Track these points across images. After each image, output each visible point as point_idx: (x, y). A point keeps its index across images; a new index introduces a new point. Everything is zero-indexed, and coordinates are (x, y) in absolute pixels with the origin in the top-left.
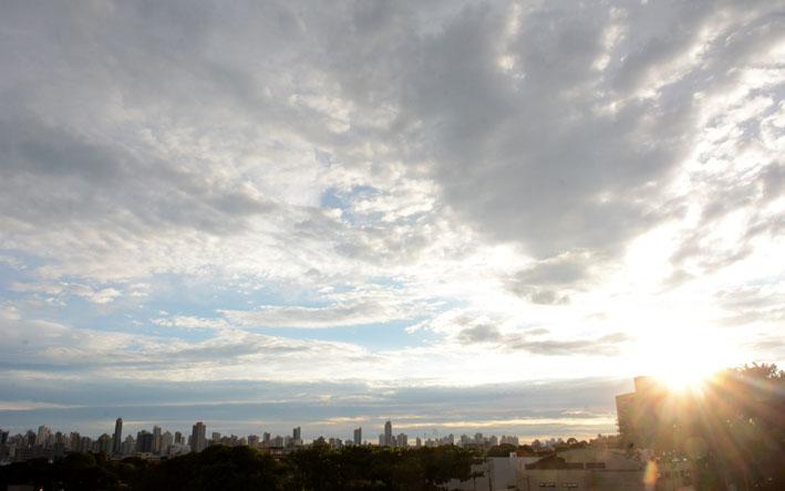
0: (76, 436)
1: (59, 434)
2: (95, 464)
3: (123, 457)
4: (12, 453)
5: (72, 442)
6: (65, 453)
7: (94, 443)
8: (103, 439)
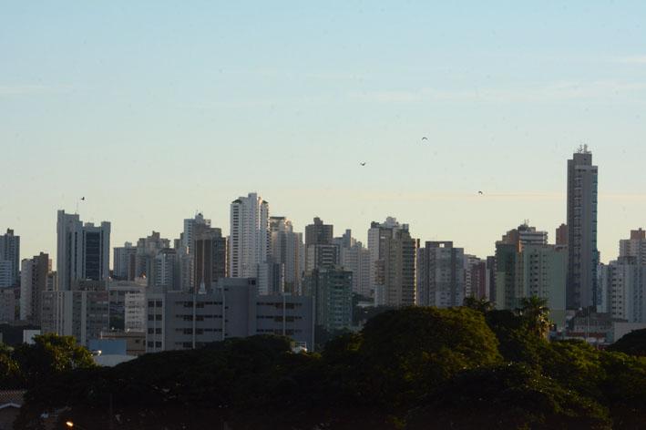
0: (392, 236)
1: (319, 231)
2: (493, 357)
3: (619, 331)
4: (136, 317)
5: (381, 265)
6: (358, 314)
7: (479, 266)
8: (518, 245)
